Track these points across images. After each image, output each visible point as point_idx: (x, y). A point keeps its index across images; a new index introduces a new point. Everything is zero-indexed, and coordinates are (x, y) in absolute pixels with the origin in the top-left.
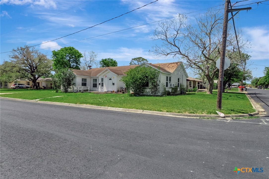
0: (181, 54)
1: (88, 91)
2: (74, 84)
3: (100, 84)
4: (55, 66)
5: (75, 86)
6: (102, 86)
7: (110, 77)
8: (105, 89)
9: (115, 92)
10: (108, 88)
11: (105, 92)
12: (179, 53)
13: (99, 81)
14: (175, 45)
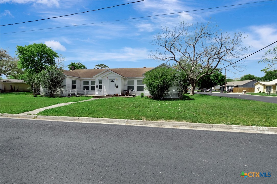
0: (175, 60)
1: (84, 94)
2: (63, 86)
3: (97, 86)
4: (21, 65)
5: (65, 89)
6: (99, 89)
7: (112, 79)
8: (105, 92)
9: (120, 95)
10: (109, 91)
11: (106, 95)
12: (174, 59)
13: (97, 83)
14: (171, 52)
